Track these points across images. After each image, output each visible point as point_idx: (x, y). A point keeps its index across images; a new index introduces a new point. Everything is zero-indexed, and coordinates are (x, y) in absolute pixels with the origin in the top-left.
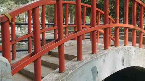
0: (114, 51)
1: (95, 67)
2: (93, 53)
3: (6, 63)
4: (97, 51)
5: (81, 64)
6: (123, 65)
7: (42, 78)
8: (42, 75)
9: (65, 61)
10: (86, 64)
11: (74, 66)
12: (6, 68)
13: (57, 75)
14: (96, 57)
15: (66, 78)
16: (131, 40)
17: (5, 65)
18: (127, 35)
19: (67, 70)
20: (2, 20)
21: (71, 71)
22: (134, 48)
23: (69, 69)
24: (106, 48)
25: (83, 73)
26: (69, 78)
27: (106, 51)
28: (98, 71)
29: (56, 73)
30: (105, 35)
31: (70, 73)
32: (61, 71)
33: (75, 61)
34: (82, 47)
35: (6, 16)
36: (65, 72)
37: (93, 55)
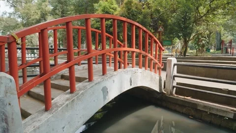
0: (123, 72)
1: (105, 87)
2: (103, 75)
3: (11, 79)
4: (107, 72)
5: (92, 84)
6: (131, 85)
7: (53, 99)
8: (52, 97)
9: (76, 83)
10: (96, 84)
11: (85, 87)
12: (10, 84)
13: (68, 96)
14: (106, 78)
15: (77, 97)
16: (138, 64)
17: (9, 81)
18: (135, 61)
19: (78, 91)
20: (8, 40)
21: (82, 91)
22: (140, 70)
23: (80, 89)
24: (115, 70)
25: (93, 93)
26: (80, 97)
27: (115, 73)
28: (108, 90)
29: (67, 94)
30: (115, 59)
31: (81, 93)
32: (72, 92)
33: (86, 82)
34: (94, 71)
35: (12, 36)
36: (76, 93)
37: (103, 76)
